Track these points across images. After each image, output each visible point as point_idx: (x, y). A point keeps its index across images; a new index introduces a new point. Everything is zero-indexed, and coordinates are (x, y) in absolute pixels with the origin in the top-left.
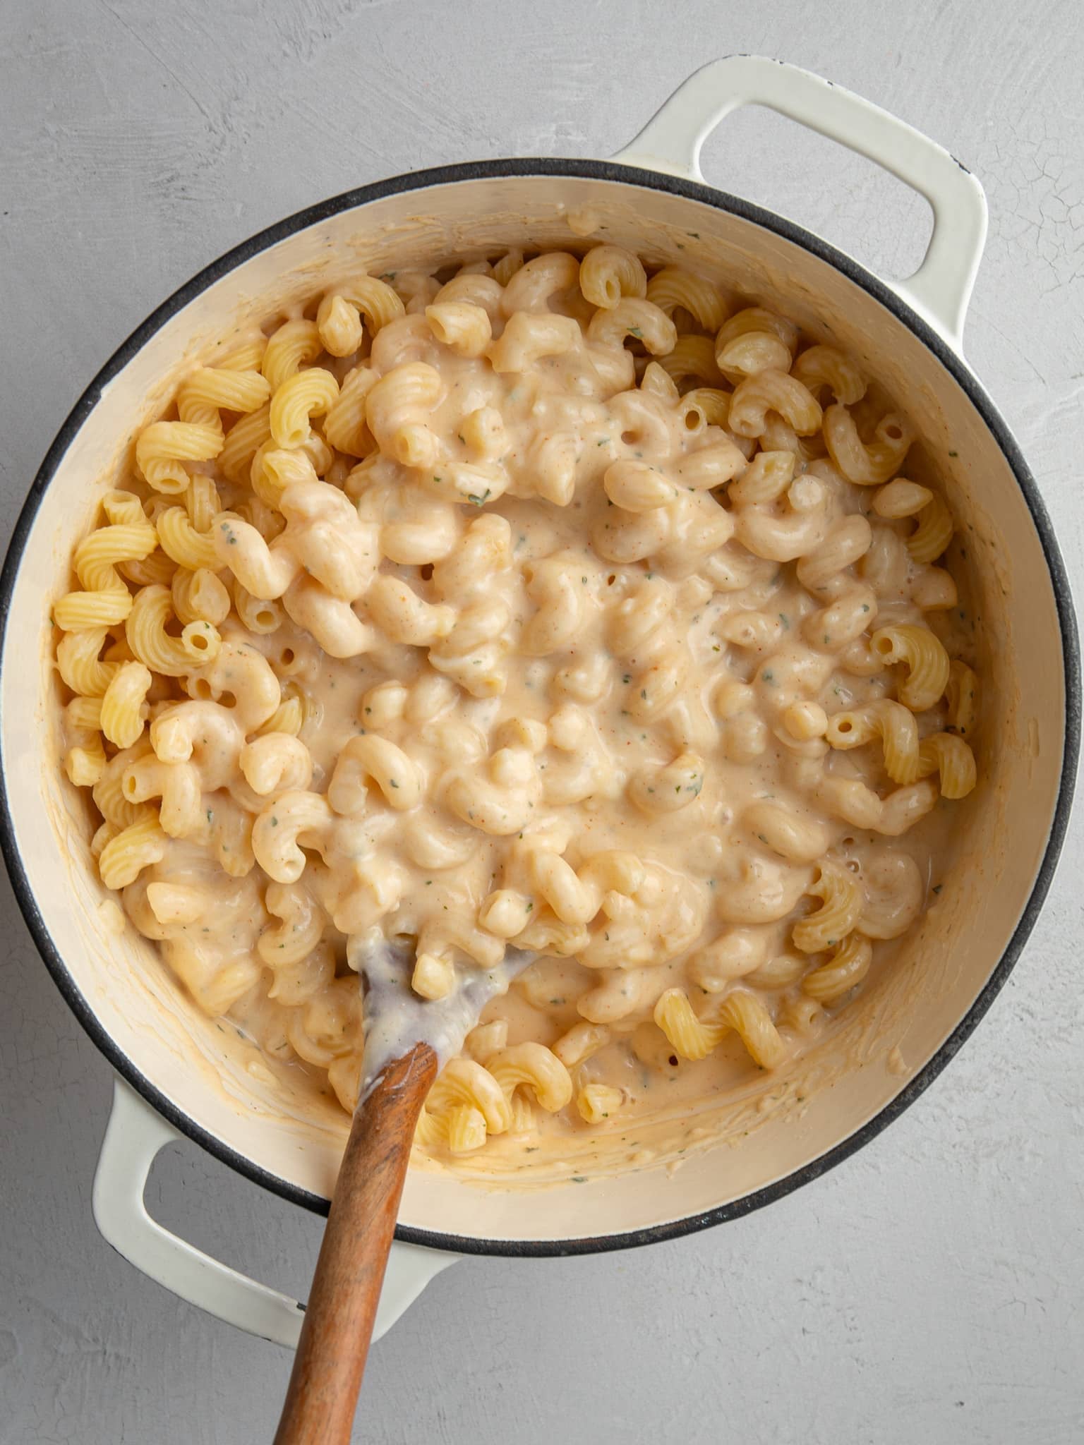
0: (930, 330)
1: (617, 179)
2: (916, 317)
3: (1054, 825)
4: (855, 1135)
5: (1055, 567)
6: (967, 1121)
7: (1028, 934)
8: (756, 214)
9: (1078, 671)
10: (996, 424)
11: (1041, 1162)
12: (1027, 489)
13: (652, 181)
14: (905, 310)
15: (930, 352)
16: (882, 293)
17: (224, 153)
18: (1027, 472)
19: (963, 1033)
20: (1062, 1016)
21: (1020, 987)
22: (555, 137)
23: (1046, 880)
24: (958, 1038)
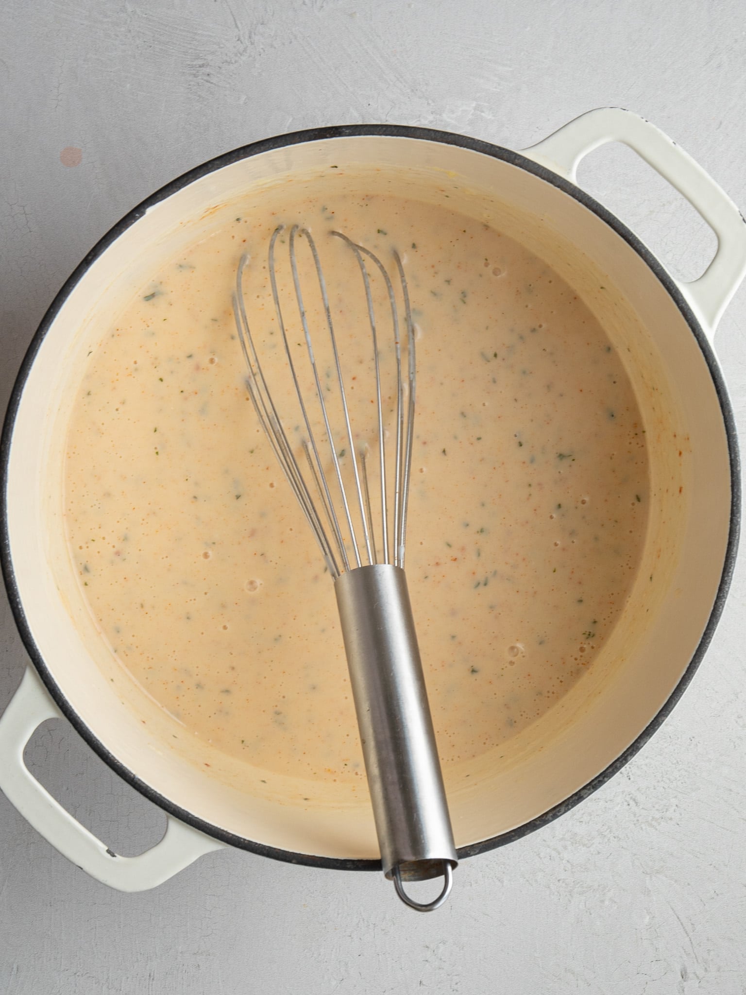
0: (696, 320)
1: (521, 167)
2: (689, 309)
3: (691, 664)
4: (507, 833)
5: (735, 496)
6: (572, 865)
7: (655, 731)
8: (605, 213)
9: (732, 567)
10: (722, 392)
11: (616, 908)
12: (731, 440)
13: (543, 174)
14: (683, 303)
15: (692, 334)
16: (672, 288)
17: (243, 58)
18: (734, 429)
19: (595, 784)
20: (657, 810)
21: (633, 782)
22: (473, 111)
23: (676, 698)
24: (591, 787)
